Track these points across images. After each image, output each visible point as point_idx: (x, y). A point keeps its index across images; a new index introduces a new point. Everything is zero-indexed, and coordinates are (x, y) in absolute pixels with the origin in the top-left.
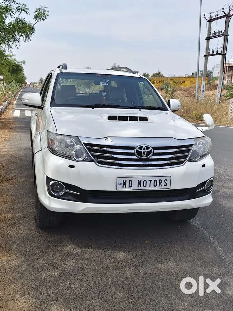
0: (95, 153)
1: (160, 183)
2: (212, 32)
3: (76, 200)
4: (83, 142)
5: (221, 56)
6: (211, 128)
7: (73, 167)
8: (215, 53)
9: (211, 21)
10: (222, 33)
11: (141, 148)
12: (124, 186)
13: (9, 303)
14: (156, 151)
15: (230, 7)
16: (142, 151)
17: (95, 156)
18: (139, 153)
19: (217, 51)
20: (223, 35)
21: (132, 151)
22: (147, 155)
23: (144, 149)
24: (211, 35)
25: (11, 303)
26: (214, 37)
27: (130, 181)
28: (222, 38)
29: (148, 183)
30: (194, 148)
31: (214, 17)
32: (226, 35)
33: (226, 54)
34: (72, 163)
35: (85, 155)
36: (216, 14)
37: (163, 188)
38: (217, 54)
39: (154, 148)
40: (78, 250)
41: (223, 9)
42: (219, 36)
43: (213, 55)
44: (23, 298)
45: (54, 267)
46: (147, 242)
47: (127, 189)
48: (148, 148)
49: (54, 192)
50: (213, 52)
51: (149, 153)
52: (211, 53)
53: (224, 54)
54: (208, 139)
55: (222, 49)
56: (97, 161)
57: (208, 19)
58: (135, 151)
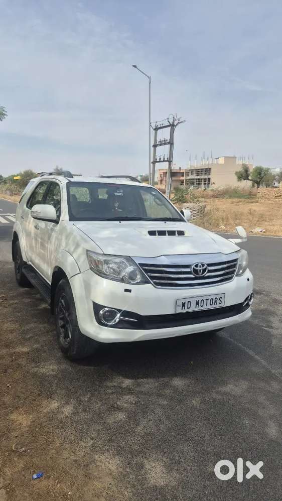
0: (152, 275)
1: (216, 302)
2: (158, 140)
3: (132, 327)
4: (137, 262)
5: (167, 163)
6: (245, 240)
7: (130, 291)
8: (162, 160)
9: (156, 129)
10: (168, 141)
11: (197, 266)
12: (183, 308)
13: (91, 467)
14: (210, 268)
15: (174, 118)
16: (198, 268)
17: (152, 278)
18: (196, 271)
19: (164, 159)
20: (169, 143)
21: (188, 270)
22: (203, 273)
23: (200, 267)
24: (158, 143)
25: (92, 466)
26: (161, 145)
27: (188, 302)
28: (168, 146)
29: (205, 301)
30: (239, 262)
31: (159, 126)
32: (171, 143)
33: (172, 161)
34: (128, 287)
35: (138, 276)
36: (161, 123)
37: (218, 306)
38: (164, 161)
39: (209, 265)
40: (127, 382)
41: (168, 119)
42: (165, 144)
43: (160, 161)
44: (104, 457)
45: (115, 408)
46: (192, 363)
47: (186, 310)
48: (203, 265)
49: (107, 321)
50: (160, 159)
51: (204, 270)
52: (158, 160)
53: (170, 161)
54: (244, 252)
55: (168, 156)
56: (154, 282)
57: (154, 128)
58: (192, 270)
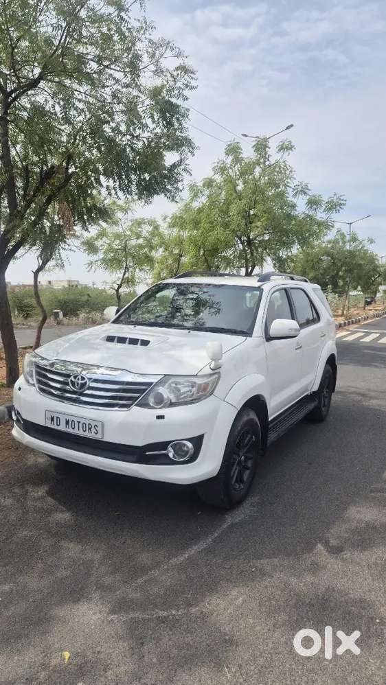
0: (39, 378)
1: (90, 429)
11: (75, 377)
12: (52, 422)
16: (76, 381)
17: (38, 381)
18: (72, 383)
21: (67, 380)
22: (81, 388)
23: (79, 379)
27: (58, 417)
29: (77, 424)
37: (93, 435)
39: (91, 380)
47: (55, 427)
48: (83, 378)
56: (38, 387)
58: (70, 381)
